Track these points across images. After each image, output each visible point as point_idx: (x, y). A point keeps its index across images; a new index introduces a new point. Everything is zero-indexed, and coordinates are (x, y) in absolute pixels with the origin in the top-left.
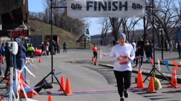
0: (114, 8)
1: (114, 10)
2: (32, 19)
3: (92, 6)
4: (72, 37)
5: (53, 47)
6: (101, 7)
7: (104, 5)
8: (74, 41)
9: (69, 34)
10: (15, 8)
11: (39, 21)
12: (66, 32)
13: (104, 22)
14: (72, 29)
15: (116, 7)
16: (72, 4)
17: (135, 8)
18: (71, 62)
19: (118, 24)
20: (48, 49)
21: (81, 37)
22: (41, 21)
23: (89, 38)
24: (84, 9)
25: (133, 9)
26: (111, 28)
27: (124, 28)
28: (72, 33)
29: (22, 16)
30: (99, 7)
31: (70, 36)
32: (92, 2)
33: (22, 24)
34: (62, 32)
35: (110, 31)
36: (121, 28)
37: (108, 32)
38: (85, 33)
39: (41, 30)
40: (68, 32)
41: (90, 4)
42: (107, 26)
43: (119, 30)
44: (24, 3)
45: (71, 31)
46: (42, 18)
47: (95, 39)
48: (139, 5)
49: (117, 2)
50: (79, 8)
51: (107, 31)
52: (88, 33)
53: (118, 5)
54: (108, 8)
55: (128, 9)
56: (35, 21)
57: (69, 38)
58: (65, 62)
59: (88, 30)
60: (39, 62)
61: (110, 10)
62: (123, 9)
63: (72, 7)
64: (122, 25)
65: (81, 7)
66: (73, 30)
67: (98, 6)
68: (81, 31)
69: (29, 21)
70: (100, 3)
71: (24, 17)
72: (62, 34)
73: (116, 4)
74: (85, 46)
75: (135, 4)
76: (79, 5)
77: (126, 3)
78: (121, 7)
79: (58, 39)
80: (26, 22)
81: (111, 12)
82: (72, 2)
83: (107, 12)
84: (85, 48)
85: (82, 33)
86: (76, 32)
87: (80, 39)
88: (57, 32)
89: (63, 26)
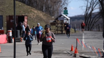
4: (44, 18)
5: (19, 31)
9: (41, 14)
12: (36, 12)
14: (44, 7)
20: (11, 35)
21: (57, 19)
23: (67, 19)
28: (45, 13)
31: (42, 17)
34: (31, 11)
38: (62, 13)
40: (39, 12)
45: (44, 10)
51: (92, 10)
52: (66, 12)
57: (41, 20)
59: (66, 8)
66: (46, 9)
68: (57, 10)
72: (31, 15)
74: (62, 31)
79: (26, 20)
84: (62, 34)
85: (58, 13)
86: (50, 11)
87: (55, 21)
88: (24, 11)
89: (32, 3)
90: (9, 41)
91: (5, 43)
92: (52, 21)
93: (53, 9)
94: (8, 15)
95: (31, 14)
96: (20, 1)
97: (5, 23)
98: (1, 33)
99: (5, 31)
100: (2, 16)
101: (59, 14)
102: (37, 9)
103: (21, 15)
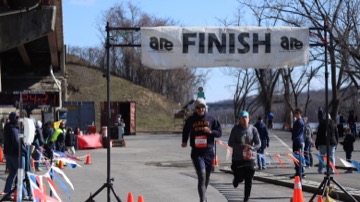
0: (242, 47)
1: (241, 51)
2: (71, 63)
3: (193, 43)
4: (165, 105)
6: (214, 44)
7: (220, 40)
8: (169, 114)
9: (159, 100)
10: (32, 37)
11: (89, 67)
12: (150, 94)
13: (240, 71)
14: (164, 87)
15: (247, 46)
16: (151, 39)
17: (286, 48)
18: (159, 164)
19: (272, 77)
20: (106, 134)
21: (186, 107)
22: (94, 68)
24: (178, 49)
25: (282, 49)
26: (256, 85)
27: (286, 86)
28: (165, 97)
29: (48, 56)
30: (210, 46)
31: (161, 104)
32: (194, 35)
33: (49, 74)
34: (142, 94)
35: (254, 92)
36: (280, 87)
37: (249, 95)
38: (195, 98)
39: (92, 88)
40: (156, 95)
41: (191, 39)
42: (246, 81)
43: (275, 89)
44: (53, 28)
45: (164, 91)
46: (95, 62)
47: (221, 110)
48: (296, 40)
49: (247, 35)
50: (166, 46)
51: (247, 92)
52: (201, 94)
53: (249, 41)
54: (228, 48)
55: (272, 49)
56: (78, 67)
57: (159, 108)
58: (146, 164)
59: (201, 89)
60: (87, 163)
61: (232, 51)
62: (262, 48)
63: (151, 45)
64: (281, 78)
65: (172, 45)
66: (168, 89)
67: (206, 43)
68: (187, 92)
69: (65, 68)
70: (212, 38)
71: (54, 57)
73: (246, 39)
75: (286, 39)
76: (167, 42)
77: (268, 36)
78: (256, 46)
79: (133, 110)
80: (57, 70)
81: (236, 55)
82: (152, 35)
83: (227, 55)
85: (188, 96)
86: (175, 93)
87: (183, 112)
88: (130, 94)
89: (144, 81)
90: (105, 143)
91: (97, 148)
92: (177, 111)
93: (181, 89)
94: (103, 100)
95: (142, 100)
96: (123, 77)
97: (98, 115)
98: (91, 131)
99: (98, 129)
100: (93, 103)
101: (190, 100)
102: (151, 90)
103: (124, 100)
